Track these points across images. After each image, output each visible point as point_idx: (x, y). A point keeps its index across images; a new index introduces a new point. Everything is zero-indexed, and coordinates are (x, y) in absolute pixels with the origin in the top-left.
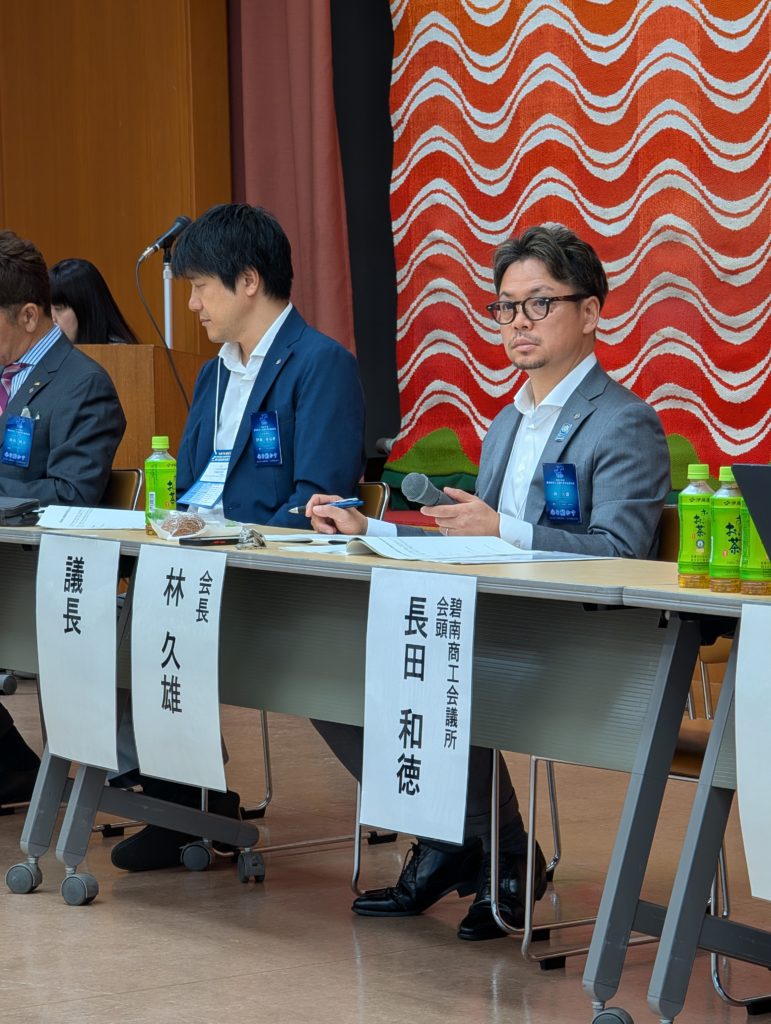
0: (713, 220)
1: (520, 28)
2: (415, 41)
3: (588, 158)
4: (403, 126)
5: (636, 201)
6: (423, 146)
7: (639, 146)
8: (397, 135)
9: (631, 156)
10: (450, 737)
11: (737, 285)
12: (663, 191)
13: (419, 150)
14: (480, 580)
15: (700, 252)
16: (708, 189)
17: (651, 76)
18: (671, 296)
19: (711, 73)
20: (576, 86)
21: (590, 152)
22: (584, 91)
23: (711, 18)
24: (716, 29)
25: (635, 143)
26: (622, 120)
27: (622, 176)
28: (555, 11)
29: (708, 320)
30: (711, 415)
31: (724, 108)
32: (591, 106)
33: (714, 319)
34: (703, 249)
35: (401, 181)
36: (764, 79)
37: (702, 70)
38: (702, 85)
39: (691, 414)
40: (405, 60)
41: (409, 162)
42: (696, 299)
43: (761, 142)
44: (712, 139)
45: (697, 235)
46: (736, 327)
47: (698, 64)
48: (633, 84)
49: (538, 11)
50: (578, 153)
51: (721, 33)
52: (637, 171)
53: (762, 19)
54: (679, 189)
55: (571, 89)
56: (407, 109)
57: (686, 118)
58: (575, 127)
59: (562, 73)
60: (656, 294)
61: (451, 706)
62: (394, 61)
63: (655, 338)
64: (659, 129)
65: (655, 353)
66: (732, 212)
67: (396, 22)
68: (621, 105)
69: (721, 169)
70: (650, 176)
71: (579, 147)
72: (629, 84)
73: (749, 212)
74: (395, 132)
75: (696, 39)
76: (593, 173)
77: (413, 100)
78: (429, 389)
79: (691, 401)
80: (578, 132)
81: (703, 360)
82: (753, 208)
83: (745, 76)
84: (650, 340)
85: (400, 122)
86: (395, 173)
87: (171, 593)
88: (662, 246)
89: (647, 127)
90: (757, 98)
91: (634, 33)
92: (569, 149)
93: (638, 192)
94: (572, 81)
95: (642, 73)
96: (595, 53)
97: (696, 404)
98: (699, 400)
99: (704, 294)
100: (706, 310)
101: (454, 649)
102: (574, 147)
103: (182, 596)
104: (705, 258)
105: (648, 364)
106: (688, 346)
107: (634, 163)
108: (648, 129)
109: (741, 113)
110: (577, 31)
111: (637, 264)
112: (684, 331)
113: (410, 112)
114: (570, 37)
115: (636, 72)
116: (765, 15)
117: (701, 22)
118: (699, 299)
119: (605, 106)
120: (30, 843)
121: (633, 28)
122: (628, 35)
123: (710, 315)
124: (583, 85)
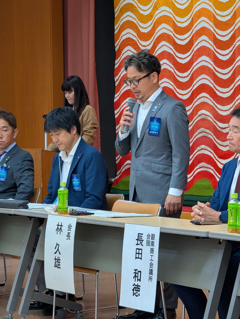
0: (217, 112)
1: (156, 51)
2: (123, 55)
3: (177, 92)
4: (118, 81)
5: (193, 106)
6: (125, 87)
7: (194, 89)
8: (117, 84)
9: (191, 92)
10: (150, 278)
11: (225, 132)
12: (201, 103)
13: (124, 88)
14: (161, 228)
15: (213, 122)
16: (216, 102)
17: (198, 67)
18: (204, 135)
19: (217, 67)
20: (174, 70)
21: (178, 90)
22: (176, 71)
23: (217, 50)
24: (218, 53)
25: (193, 88)
26: (188, 81)
27: (188, 98)
28: (168, 46)
29: (216, 143)
30: (216, 173)
31: (221, 77)
32: (179, 76)
33: (217, 143)
34: (214, 121)
35: (118, 98)
36: (234, 69)
37: (214, 66)
38: (214, 70)
39: (210, 172)
40: (119, 61)
41: (120, 92)
42: (212, 136)
43: (233, 88)
44: (217, 87)
45: (212, 116)
46: (224, 145)
47: (213, 64)
48: (192, 69)
49: (162, 46)
50: (174, 90)
51: (220, 54)
52: (193, 96)
53: (233, 50)
54: (207, 102)
55: (172, 71)
56: (120, 76)
57: (209, 80)
58: (173, 82)
59: (169, 66)
60: (199, 135)
61: (151, 268)
62: (116, 61)
63: (198, 148)
64: (200, 84)
65: (198, 153)
66: (223, 110)
67: (117, 49)
68: (188, 76)
69: (220, 96)
70: (197, 98)
71: (175, 89)
72: (191, 69)
73: (229, 110)
74: (116, 83)
75: (212, 56)
76: (179, 97)
77: (122, 73)
78: (126, 163)
79: (210, 168)
80: (174, 84)
81: (214, 155)
82: (230, 109)
83: (228, 68)
84: (197, 149)
85: (118, 80)
86: (116, 96)
87: (58, 230)
88: (201, 120)
89: (196, 83)
90: (231, 75)
91: (192, 54)
92: (171, 89)
93: (193, 103)
94: (172, 68)
95: (195, 66)
96: (180, 60)
97: (211, 169)
98: (212, 168)
99: (214, 135)
100: (215, 140)
101: (152, 250)
102: (173, 88)
103: (62, 231)
104: (215, 124)
105: (196, 157)
106: (209, 151)
107: (192, 94)
108: (197, 83)
109: (227, 79)
110: (174, 53)
111: (193, 125)
112: (208, 146)
113: (121, 77)
114: (172, 55)
115: (193, 66)
116: (234, 49)
117: (214, 51)
118: (213, 137)
119: (183, 76)
120: (10, 309)
121: (192, 52)
122: (190, 54)
123: (216, 142)
124: (176, 69)
